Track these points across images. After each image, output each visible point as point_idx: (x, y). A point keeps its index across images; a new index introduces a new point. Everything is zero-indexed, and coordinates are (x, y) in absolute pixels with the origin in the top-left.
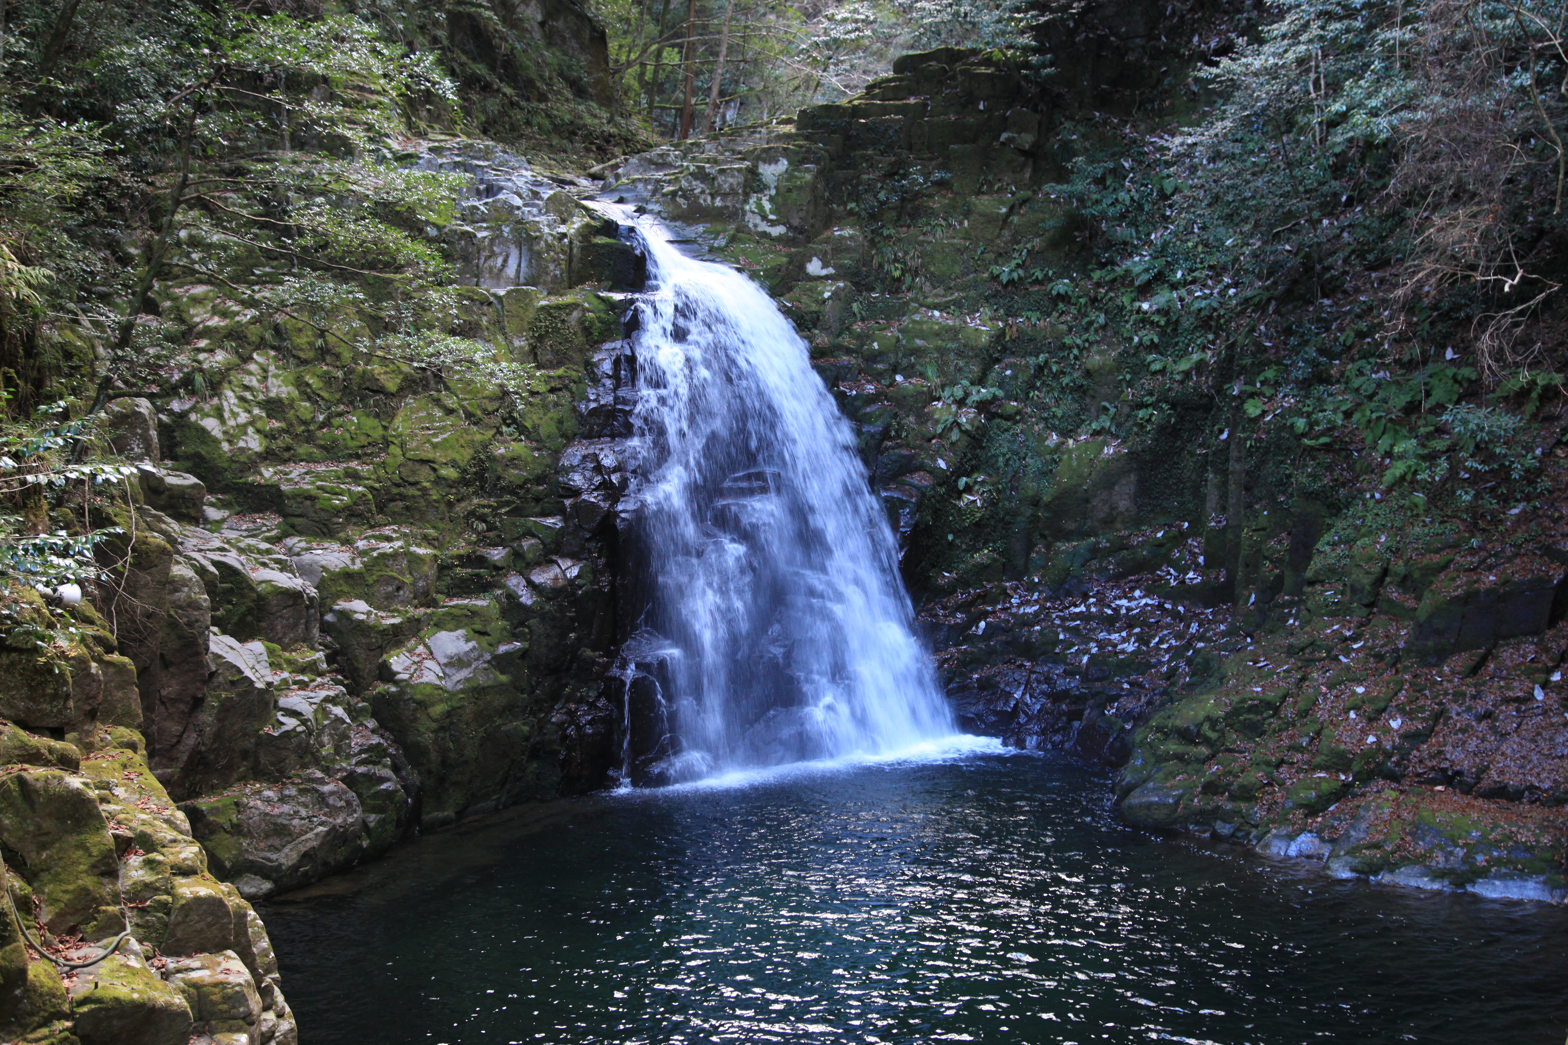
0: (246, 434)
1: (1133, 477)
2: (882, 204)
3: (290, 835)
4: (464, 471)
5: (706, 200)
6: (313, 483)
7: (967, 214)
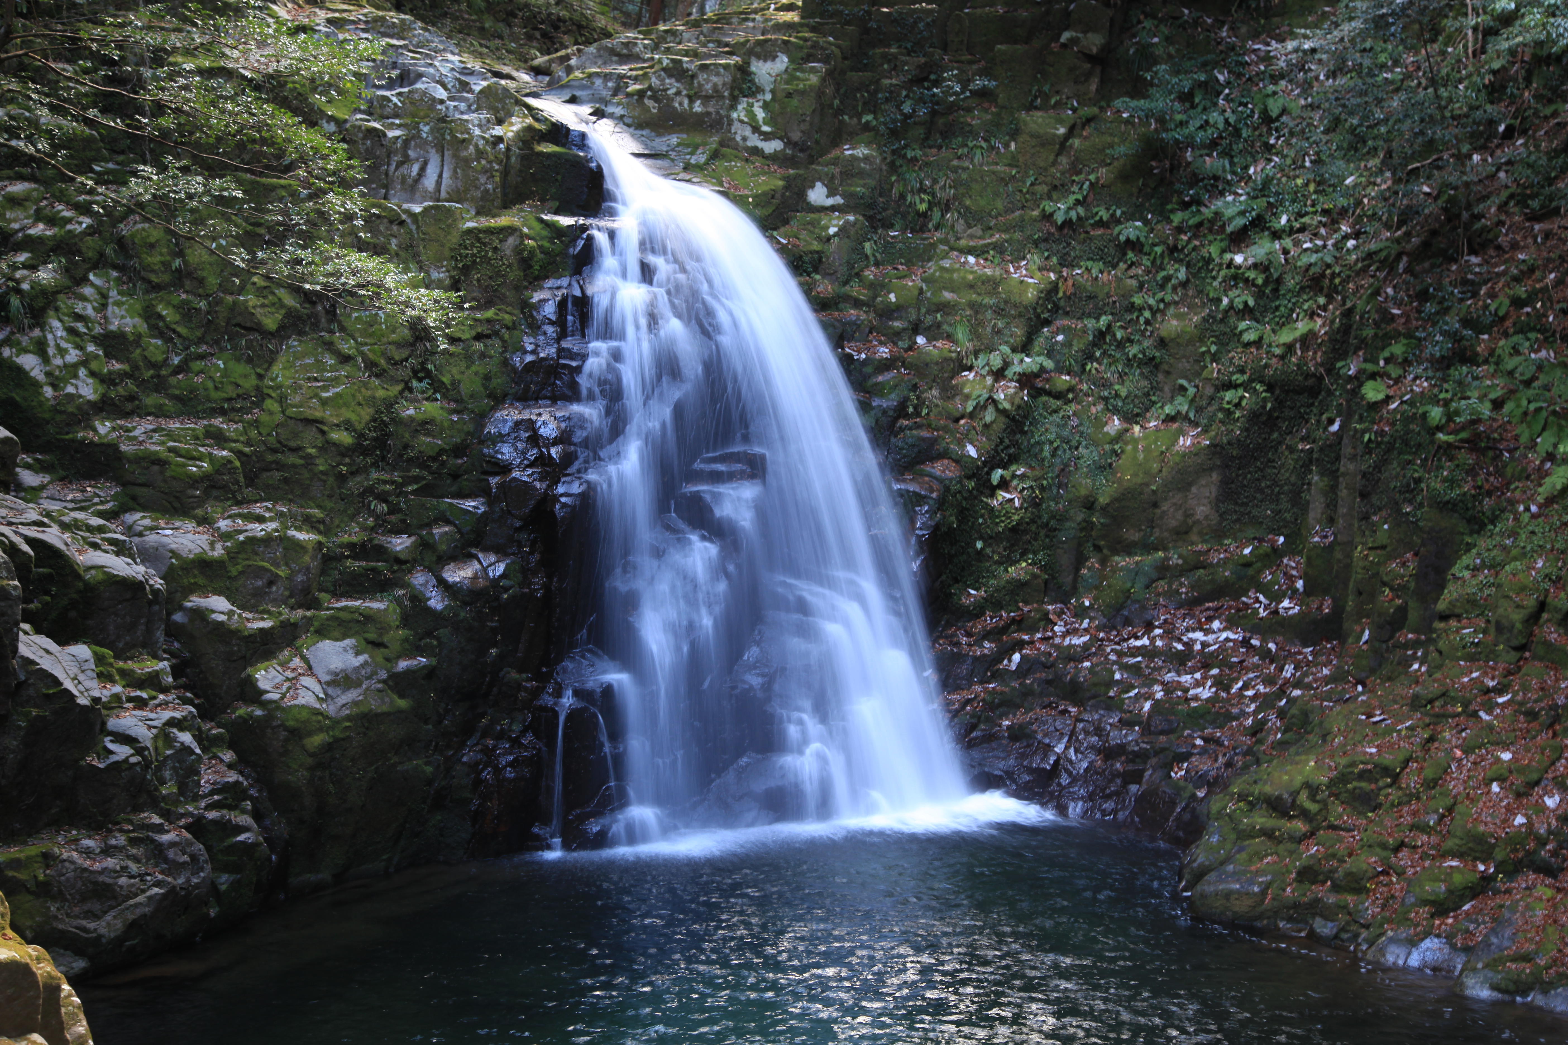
0: (76, 376)
1: (1215, 477)
2: (907, 117)
3: (115, 898)
4: (361, 436)
5: (682, 104)
6: (163, 443)
7: (1014, 134)
